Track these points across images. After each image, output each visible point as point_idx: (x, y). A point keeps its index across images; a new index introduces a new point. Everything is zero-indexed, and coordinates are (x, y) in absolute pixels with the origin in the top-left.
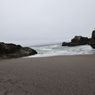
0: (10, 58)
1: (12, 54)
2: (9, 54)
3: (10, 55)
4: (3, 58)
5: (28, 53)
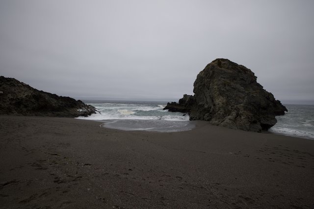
0: (55, 116)
1: (59, 113)
2: (54, 112)
3: (57, 113)
4: (48, 115)
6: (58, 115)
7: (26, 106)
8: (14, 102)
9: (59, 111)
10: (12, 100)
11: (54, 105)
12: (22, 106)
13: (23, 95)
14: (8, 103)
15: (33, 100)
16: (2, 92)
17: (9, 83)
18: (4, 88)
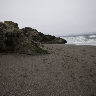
5: (60, 42)
6: (51, 43)
7: (38, 40)
8: (33, 38)
9: (51, 41)
10: (32, 37)
11: (48, 38)
12: (36, 39)
13: (35, 34)
14: (31, 39)
15: (40, 36)
16: (28, 34)
17: (29, 30)
18: (28, 32)
